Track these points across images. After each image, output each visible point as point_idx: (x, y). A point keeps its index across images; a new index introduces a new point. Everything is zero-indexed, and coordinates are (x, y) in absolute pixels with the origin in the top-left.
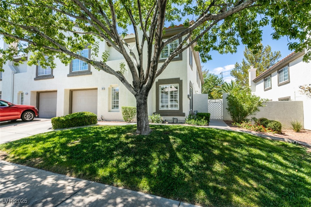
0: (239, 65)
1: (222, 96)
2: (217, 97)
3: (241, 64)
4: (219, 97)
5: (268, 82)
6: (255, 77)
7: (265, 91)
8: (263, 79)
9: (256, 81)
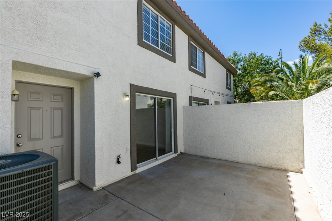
1: (271, 93)
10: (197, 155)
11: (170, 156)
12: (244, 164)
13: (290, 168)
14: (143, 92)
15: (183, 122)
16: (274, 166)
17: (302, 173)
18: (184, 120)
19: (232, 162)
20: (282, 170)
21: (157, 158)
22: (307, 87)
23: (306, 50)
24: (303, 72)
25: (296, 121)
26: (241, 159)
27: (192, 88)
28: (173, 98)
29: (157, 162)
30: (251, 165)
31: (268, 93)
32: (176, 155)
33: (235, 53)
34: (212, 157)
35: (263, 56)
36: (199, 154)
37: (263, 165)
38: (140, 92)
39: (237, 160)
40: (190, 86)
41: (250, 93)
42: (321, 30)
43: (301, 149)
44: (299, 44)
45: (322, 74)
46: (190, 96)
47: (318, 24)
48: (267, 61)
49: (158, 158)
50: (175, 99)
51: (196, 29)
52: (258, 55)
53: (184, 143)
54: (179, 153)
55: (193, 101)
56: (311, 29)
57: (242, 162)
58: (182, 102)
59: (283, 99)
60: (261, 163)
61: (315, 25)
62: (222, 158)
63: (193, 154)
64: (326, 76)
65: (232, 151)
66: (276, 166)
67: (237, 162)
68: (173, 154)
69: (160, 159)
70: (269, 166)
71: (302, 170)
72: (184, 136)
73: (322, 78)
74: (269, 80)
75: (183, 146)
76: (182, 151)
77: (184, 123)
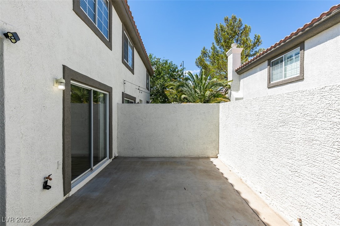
0: (208, 51)
1: (183, 96)
2: (176, 98)
3: (209, 51)
4: (178, 98)
5: (285, 65)
6: (239, 65)
7: (269, 88)
8: (267, 62)
9: (241, 72)
10: (134, 156)
11: (105, 163)
12: (179, 157)
13: (211, 156)
14: (79, 81)
15: (117, 121)
16: (201, 156)
17: (217, 158)
18: (118, 118)
19: (169, 158)
20: (205, 158)
21: (92, 169)
22: (205, 94)
23: (200, 66)
24: (201, 83)
25: (215, 119)
26: (177, 154)
27: (125, 83)
28: (109, 93)
29: (93, 173)
30: (184, 157)
31: (181, 96)
32: (111, 160)
33: (150, 56)
34: (150, 156)
35: (172, 64)
36: (136, 155)
37: (193, 156)
38: (76, 79)
39: (173, 155)
40: (123, 81)
41: (165, 94)
42: (207, 53)
43: (217, 140)
44: (195, 61)
45: (213, 86)
46: (123, 92)
47: (206, 49)
48: (174, 69)
49: (94, 168)
50: (111, 94)
51: (131, 18)
52: (169, 62)
53: (117, 145)
54: (113, 157)
55: (126, 98)
56: (202, 51)
57: (177, 156)
58: (117, 98)
59: (189, 101)
60: (192, 155)
61: (204, 49)
62: (160, 155)
63: (128, 156)
64: (214, 87)
65: (169, 148)
66: (202, 156)
67: (173, 157)
68: (107, 160)
69: (95, 170)
70: (197, 156)
71: (218, 155)
72: (118, 137)
73: (212, 89)
74: (181, 85)
75: (117, 149)
76: (117, 155)
77: (118, 123)
